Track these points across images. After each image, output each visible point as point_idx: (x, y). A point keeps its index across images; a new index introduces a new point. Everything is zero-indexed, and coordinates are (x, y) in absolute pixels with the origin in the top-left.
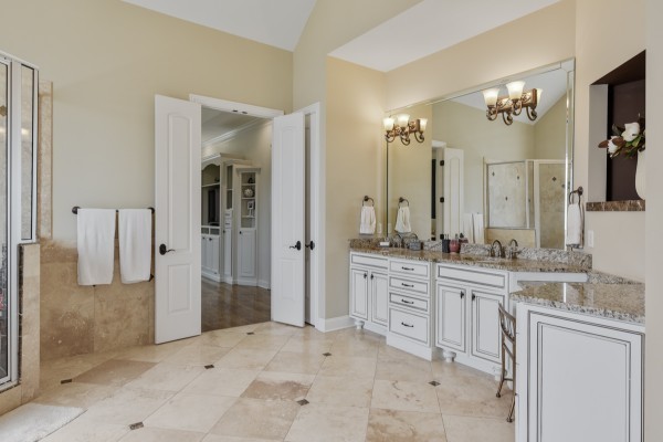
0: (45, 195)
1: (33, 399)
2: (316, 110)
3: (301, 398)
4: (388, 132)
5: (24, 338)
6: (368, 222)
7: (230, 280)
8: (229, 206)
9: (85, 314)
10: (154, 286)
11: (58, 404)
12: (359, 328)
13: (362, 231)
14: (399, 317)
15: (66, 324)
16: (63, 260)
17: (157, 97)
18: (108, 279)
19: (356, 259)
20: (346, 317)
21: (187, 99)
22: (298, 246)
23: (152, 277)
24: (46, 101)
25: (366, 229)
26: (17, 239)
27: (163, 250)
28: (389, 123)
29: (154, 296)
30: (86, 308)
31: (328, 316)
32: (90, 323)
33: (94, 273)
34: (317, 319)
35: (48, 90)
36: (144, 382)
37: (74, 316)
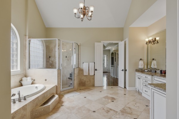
0: (79, 61)
1: (75, 91)
2: (127, 40)
3: (113, 100)
4: (147, 42)
5: (74, 82)
6: (141, 65)
7: (115, 77)
8: (115, 61)
9: (84, 80)
10: (94, 76)
11: (78, 92)
12: (138, 91)
13: (139, 67)
14: (145, 89)
15: (82, 81)
16: (82, 71)
17: (95, 43)
18: (87, 74)
19: (137, 74)
20: (134, 88)
21: (101, 42)
22: (123, 70)
23: (94, 75)
24: (80, 46)
25: (140, 67)
26: (74, 67)
27: (96, 70)
28: (147, 40)
29: (94, 78)
30: (85, 79)
31: (129, 87)
32: (85, 81)
33: (86, 73)
34: (127, 87)
35: (80, 45)
36: (90, 92)
37: (83, 80)
